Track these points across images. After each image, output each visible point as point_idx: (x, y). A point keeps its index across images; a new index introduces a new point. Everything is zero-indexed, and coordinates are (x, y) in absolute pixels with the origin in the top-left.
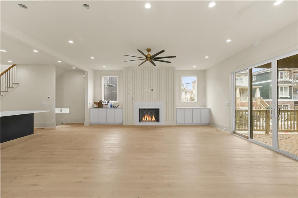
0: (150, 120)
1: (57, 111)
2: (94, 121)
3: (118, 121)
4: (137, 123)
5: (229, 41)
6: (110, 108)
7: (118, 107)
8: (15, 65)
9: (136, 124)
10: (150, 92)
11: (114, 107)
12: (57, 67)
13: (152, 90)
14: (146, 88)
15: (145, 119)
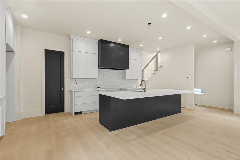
8: (159, 52)
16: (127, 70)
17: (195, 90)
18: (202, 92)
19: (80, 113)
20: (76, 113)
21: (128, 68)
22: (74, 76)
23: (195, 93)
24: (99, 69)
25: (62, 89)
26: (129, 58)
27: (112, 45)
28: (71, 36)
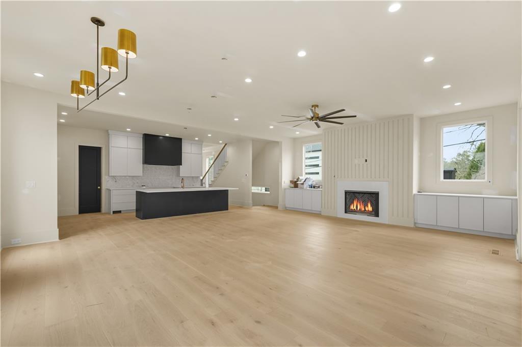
0: (363, 209)
1: (255, 189)
2: (289, 205)
3: (316, 208)
4: (341, 213)
5: (429, 59)
6: (308, 189)
7: (319, 187)
8: (226, 144)
9: (339, 216)
10: (363, 165)
11: (314, 188)
12: (255, 141)
13: (366, 161)
14: (355, 158)
15: (355, 208)
16: (181, 166)
17: (253, 188)
18: (266, 191)
19: (120, 212)
20: (114, 212)
21: (181, 164)
22: (112, 173)
23: (253, 191)
24: (143, 166)
25: (99, 188)
26: (183, 151)
27: (161, 138)
28: (109, 131)
